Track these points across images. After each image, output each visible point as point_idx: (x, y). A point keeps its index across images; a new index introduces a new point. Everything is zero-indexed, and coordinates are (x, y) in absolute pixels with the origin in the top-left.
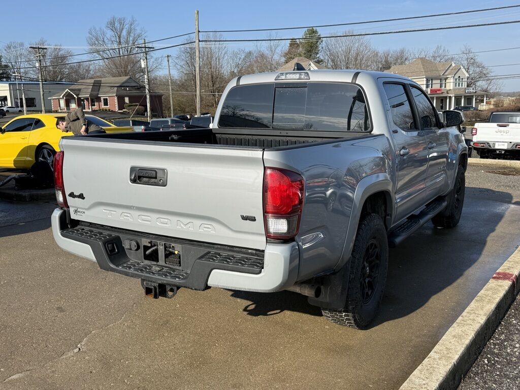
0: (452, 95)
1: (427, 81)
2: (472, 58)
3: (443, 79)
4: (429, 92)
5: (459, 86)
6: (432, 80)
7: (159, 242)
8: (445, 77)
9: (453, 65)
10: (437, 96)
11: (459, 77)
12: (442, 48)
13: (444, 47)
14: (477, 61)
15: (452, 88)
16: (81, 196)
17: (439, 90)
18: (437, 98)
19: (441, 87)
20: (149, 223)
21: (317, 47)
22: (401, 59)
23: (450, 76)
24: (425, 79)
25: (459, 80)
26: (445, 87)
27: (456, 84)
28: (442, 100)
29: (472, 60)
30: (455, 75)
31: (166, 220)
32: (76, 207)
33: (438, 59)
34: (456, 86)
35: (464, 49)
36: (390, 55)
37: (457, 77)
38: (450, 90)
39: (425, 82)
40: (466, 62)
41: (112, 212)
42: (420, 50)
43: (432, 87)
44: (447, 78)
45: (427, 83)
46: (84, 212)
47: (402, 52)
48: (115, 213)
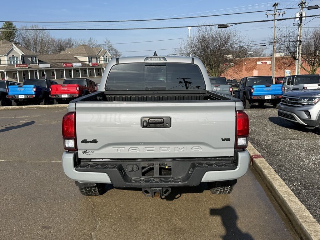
0: (104, 67)
1: (89, 59)
2: (110, 46)
3: (98, 58)
4: (91, 65)
5: (107, 62)
6: (91, 58)
7: (154, 163)
8: (99, 56)
9: (102, 50)
10: (96, 67)
11: (106, 57)
12: (93, 39)
13: (94, 39)
14: (113, 48)
15: (103, 63)
16: (95, 141)
17: (96, 64)
18: (96, 69)
19: (97, 62)
20: (153, 151)
21: (14, 34)
22: (69, 44)
23: (101, 56)
24: (87, 58)
25: (107, 58)
26: (99, 62)
27: (105, 61)
28: (98, 70)
29: (111, 47)
30: (104, 55)
31: (166, 148)
32: (85, 149)
33: (92, 46)
34: (105, 62)
35: (105, 41)
36: (62, 42)
37: (105, 57)
38: (102, 64)
39: (88, 60)
40: (107, 48)
41: (122, 149)
42: (81, 40)
43: (92, 62)
44: (100, 57)
45: (89, 60)
46: (93, 152)
47: (69, 40)
48: (123, 149)
